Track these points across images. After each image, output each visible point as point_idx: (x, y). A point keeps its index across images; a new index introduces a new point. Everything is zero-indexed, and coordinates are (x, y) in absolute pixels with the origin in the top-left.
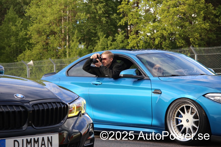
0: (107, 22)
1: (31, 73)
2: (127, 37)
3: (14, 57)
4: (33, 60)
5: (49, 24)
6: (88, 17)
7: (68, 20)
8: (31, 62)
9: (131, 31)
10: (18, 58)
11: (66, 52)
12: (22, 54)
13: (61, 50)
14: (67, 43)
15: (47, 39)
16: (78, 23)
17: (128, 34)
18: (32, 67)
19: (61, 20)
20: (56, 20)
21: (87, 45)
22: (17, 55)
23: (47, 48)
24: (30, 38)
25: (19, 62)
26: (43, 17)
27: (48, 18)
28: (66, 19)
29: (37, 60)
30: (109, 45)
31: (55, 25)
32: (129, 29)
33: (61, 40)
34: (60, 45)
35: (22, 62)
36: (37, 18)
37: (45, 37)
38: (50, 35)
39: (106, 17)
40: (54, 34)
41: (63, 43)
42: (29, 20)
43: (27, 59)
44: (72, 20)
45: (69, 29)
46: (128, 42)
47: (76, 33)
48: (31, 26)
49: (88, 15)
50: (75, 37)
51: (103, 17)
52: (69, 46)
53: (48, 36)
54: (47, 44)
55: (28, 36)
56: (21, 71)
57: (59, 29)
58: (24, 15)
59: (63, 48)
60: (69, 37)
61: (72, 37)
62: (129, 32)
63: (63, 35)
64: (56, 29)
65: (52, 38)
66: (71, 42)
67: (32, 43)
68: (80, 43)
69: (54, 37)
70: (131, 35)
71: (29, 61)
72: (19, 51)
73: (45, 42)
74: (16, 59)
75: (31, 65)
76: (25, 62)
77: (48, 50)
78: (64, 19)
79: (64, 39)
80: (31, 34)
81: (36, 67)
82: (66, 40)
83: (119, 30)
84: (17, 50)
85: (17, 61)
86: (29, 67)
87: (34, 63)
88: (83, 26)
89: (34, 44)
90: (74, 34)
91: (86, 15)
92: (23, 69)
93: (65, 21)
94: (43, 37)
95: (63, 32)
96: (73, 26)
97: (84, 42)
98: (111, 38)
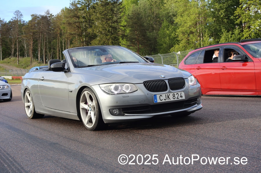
0: (228, 22)
1: (179, 59)
2: (242, 31)
3: (168, 50)
4: (180, 51)
5: (189, 27)
6: (215, 20)
7: (201, 23)
8: (179, 53)
9: (245, 27)
10: (171, 50)
11: (201, 44)
12: (173, 47)
13: (197, 43)
14: (201, 39)
15: (188, 37)
16: (208, 24)
17: (243, 29)
18: (180, 56)
19: (197, 24)
20: (193, 24)
21: (215, 38)
22: (170, 48)
23: (189, 42)
24: (177, 37)
25: (172, 53)
26: (185, 23)
27: (188, 24)
28: (200, 23)
29: (183, 51)
30: (230, 37)
31: (193, 27)
32: (243, 25)
33: (197, 37)
34: (197, 40)
35: (174, 53)
36: (181, 24)
37: (187, 35)
38: (190, 34)
39: (226, 19)
40: (192, 33)
41: (199, 38)
42: (176, 26)
43: (176, 50)
44: (204, 23)
45: (202, 29)
46: (243, 35)
47: (207, 31)
48: (178, 29)
49: (214, 19)
50: (206, 34)
51: (225, 19)
52: (203, 40)
53: (189, 35)
54: (188, 40)
55: (176, 36)
56: (173, 58)
57: (195, 30)
58: (173, 23)
59: (199, 42)
60: (202, 34)
61: (204, 34)
62: (243, 27)
63: (198, 33)
64: (194, 30)
65: (191, 36)
66: (204, 37)
67: (179, 40)
68: (210, 38)
69: (193, 35)
70: (245, 30)
71: (178, 51)
72: (171, 46)
73: (187, 39)
74: (170, 51)
75: (179, 54)
76: (176, 52)
77: (189, 44)
78: (199, 23)
79: (199, 36)
80: (178, 34)
81: (182, 55)
82: (200, 37)
83: (236, 26)
84: (170, 46)
85: (170, 52)
86: (177, 56)
87: (181, 53)
88: (211, 26)
89: (180, 41)
90: (206, 32)
91: (213, 19)
92: (174, 57)
93: (200, 24)
94: (185, 35)
95: (198, 31)
96: (205, 27)
97: (213, 37)
98: (230, 32)
